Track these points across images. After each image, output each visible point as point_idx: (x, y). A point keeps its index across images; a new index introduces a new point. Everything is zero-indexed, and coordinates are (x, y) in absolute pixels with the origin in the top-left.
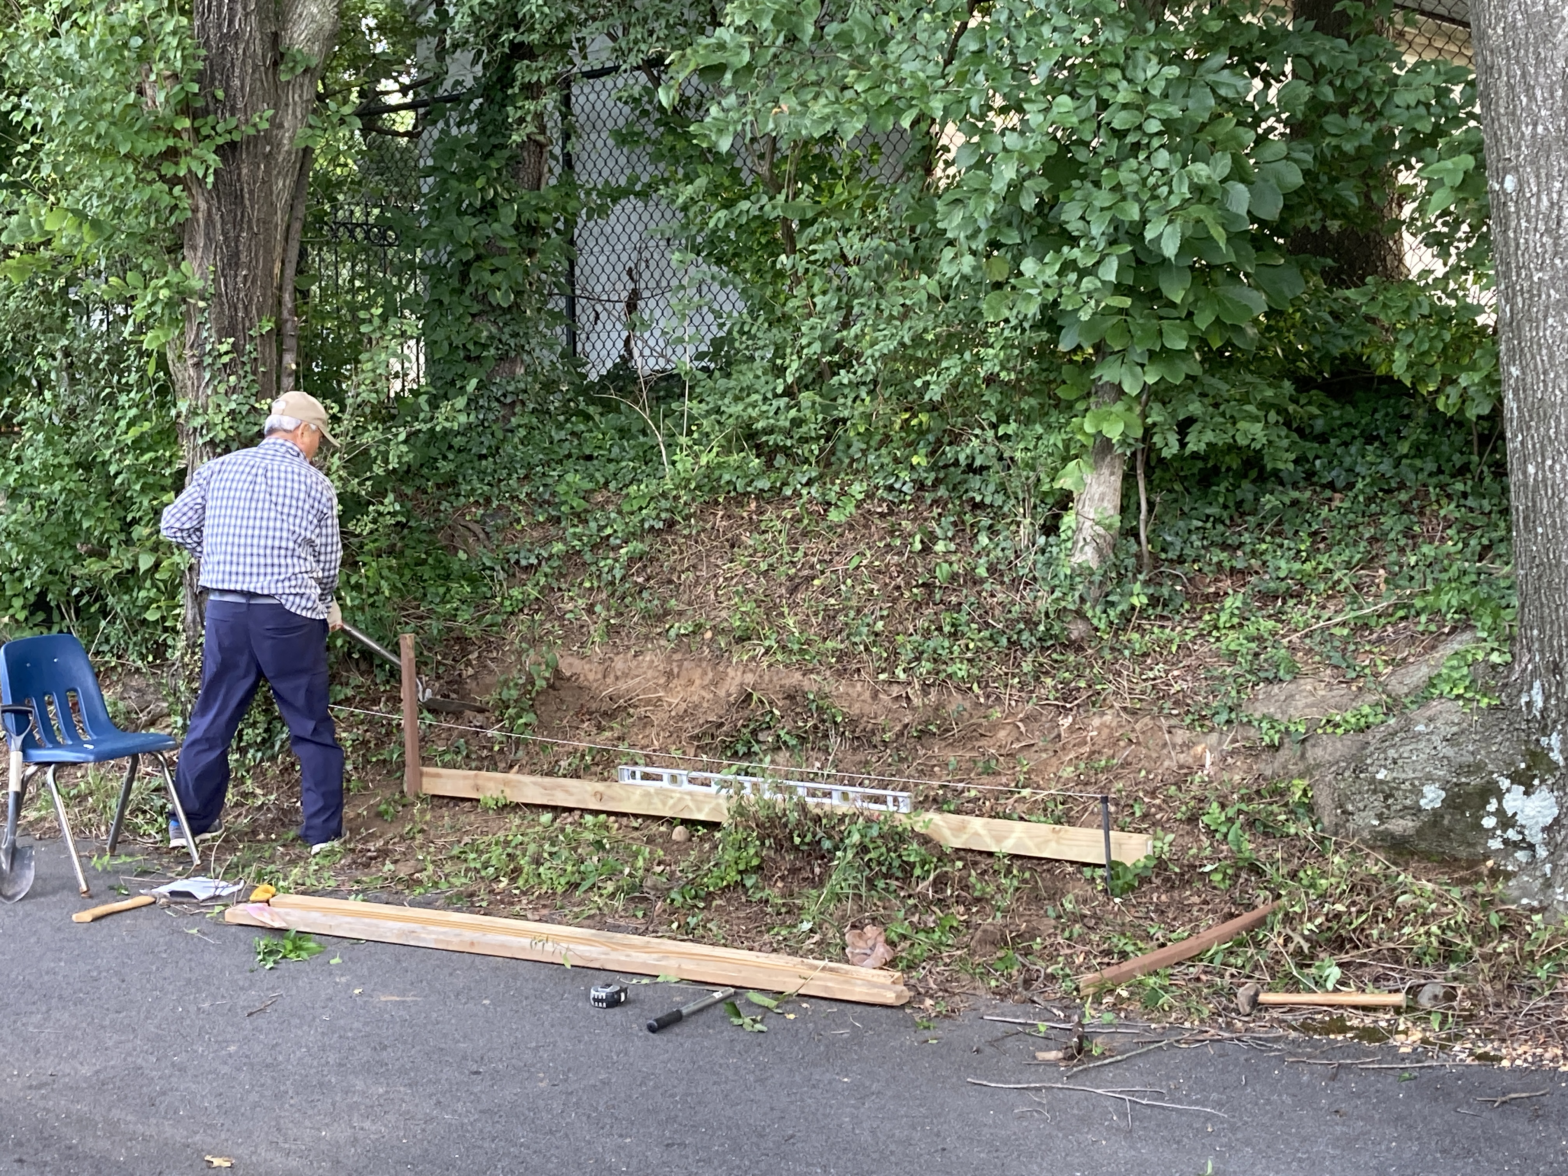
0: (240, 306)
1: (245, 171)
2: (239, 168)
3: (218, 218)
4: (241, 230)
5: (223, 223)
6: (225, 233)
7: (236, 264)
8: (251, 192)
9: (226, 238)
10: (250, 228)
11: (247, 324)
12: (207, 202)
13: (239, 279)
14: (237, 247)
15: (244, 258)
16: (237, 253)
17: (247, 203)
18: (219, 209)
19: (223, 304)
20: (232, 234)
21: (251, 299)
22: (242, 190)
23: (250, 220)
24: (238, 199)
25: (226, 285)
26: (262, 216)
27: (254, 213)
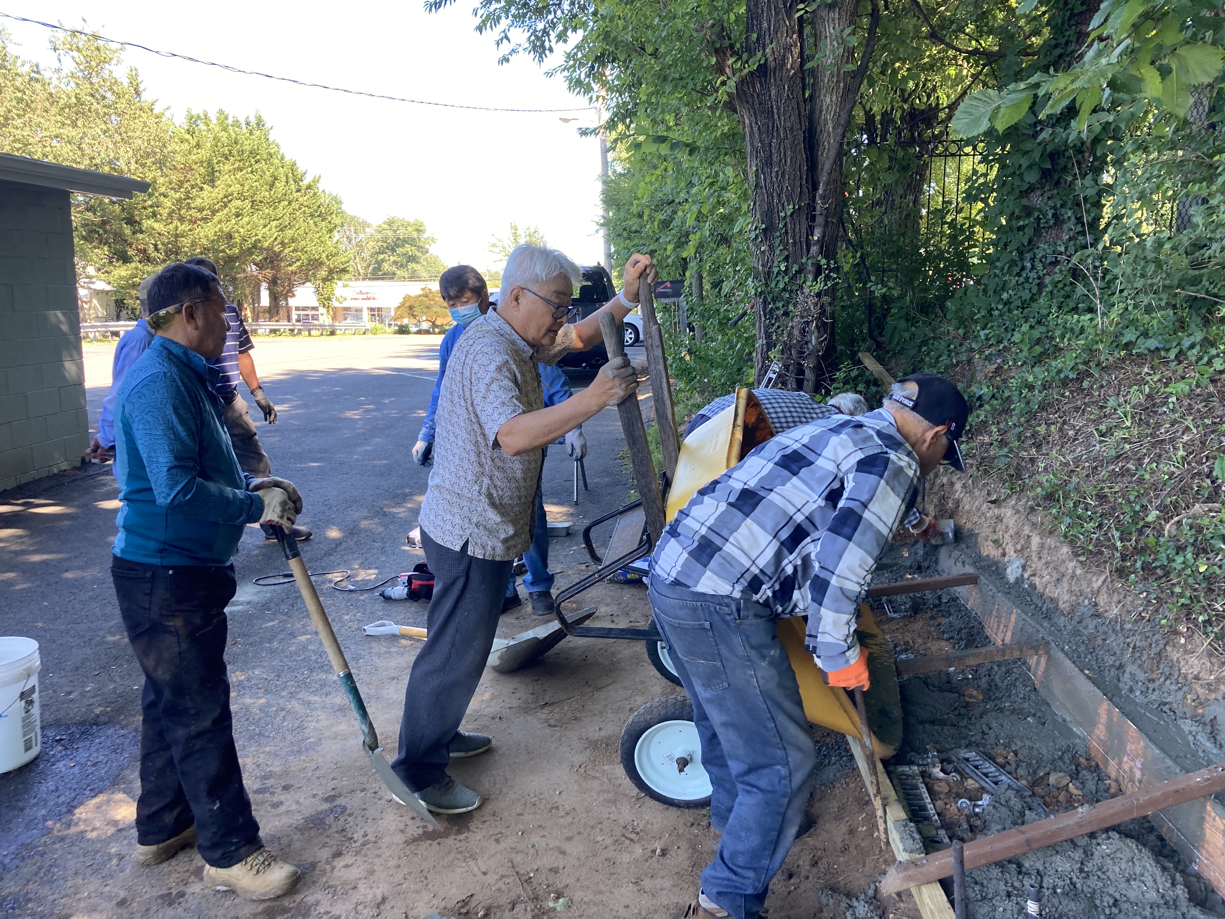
0: (775, 194)
1: (773, 92)
3: (755, 129)
4: (773, 138)
5: (760, 135)
6: (761, 141)
7: (771, 163)
8: (778, 108)
9: (763, 145)
10: (778, 135)
11: (780, 208)
12: (749, 119)
13: (773, 174)
14: (771, 151)
15: (775, 159)
16: (771, 155)
17: (776, 116)
18: (756, 123)
19: (762, 194)
20: (766, 141)
22: (772, 107)
24: (769, 114)
25: (765, 180)
26: (788, 124)
27: (782, 122)
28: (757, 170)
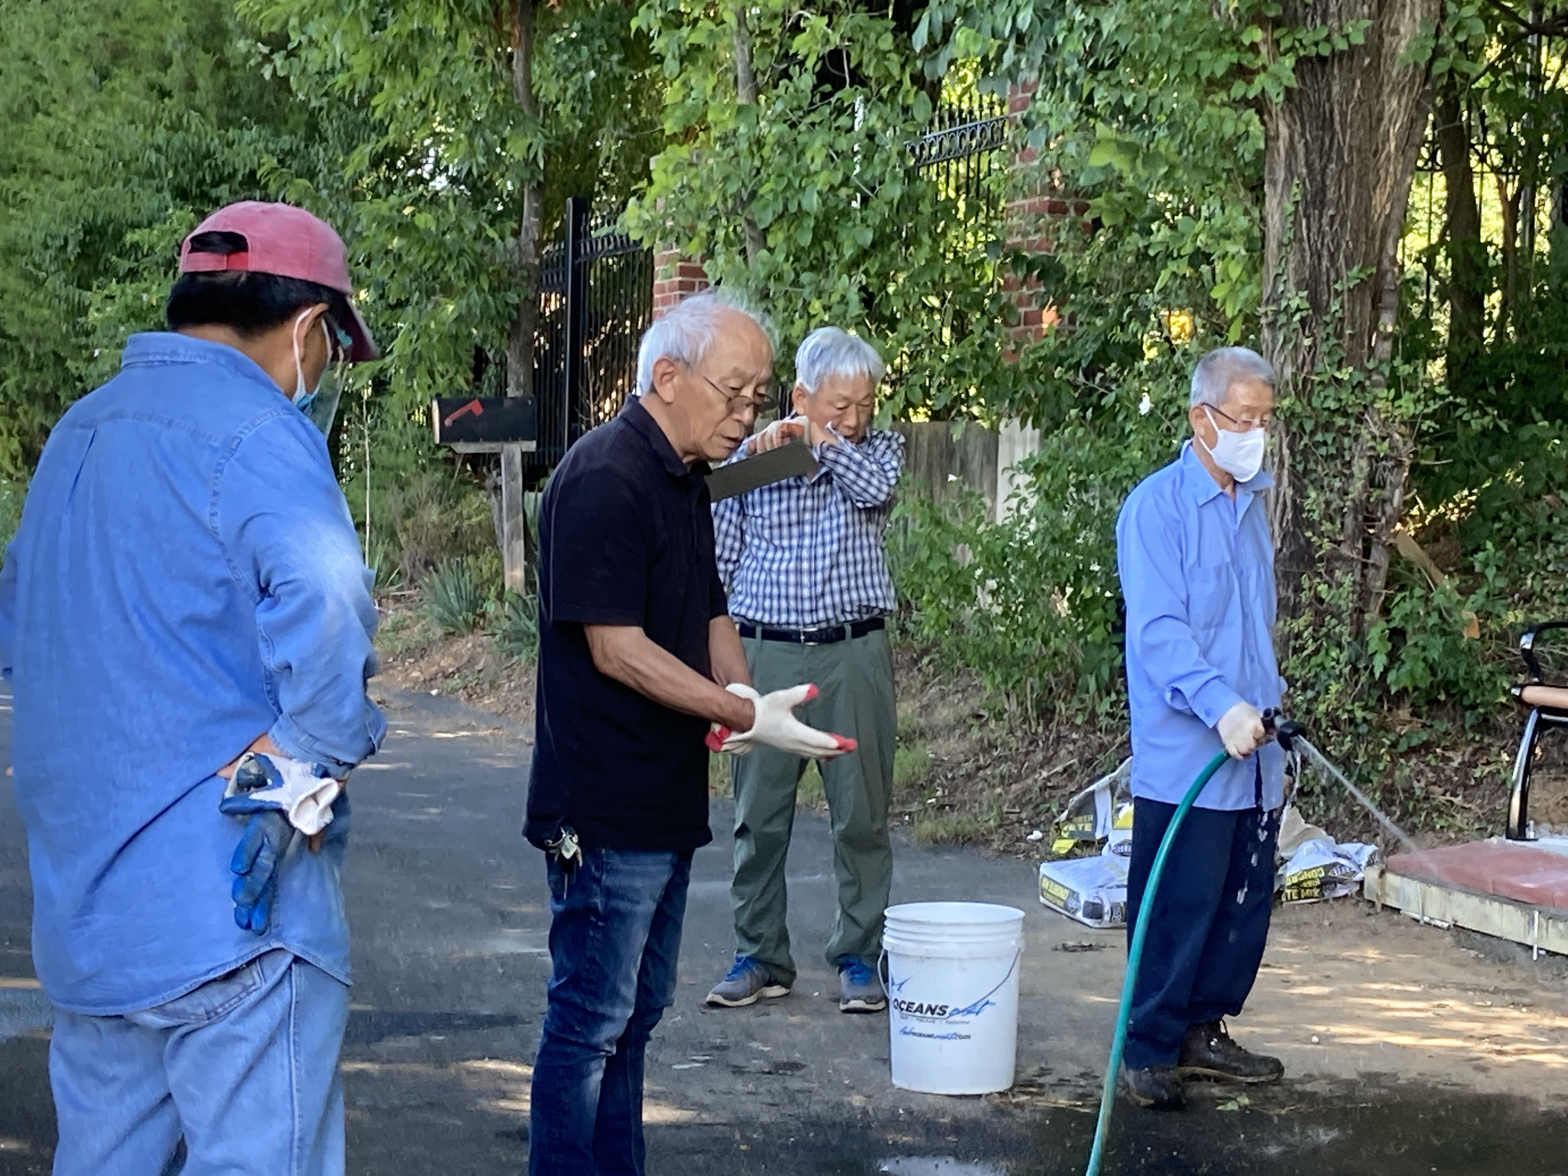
0: (1325, 253)
1: (1336, 89)
2: (1329, 86)
3: (1300, 147)
4: (1329, 160)
5: (1308, 152)
6: (1309, 165)
7: (1323, 203)
8: (1343, 115)
9: (1310, 171)
10: (1340, 157)
11: (1333, 276)
12: (1289, 127)
13: (1325, 220)
14: (1323, 181)
15: (1331, 194)
16: (1323, 188)
17: (1338, 127)
18: (1303, 135)
19: (1304, 250)
20: (1317, 165)
21: (1338, 247)
22: (1332, 112)
23: (1340, 149)
24: (1326, 123)
25: (1308, 228)
26: (1356, 142)
27: (1346, 139)
28: (1296, 211)
